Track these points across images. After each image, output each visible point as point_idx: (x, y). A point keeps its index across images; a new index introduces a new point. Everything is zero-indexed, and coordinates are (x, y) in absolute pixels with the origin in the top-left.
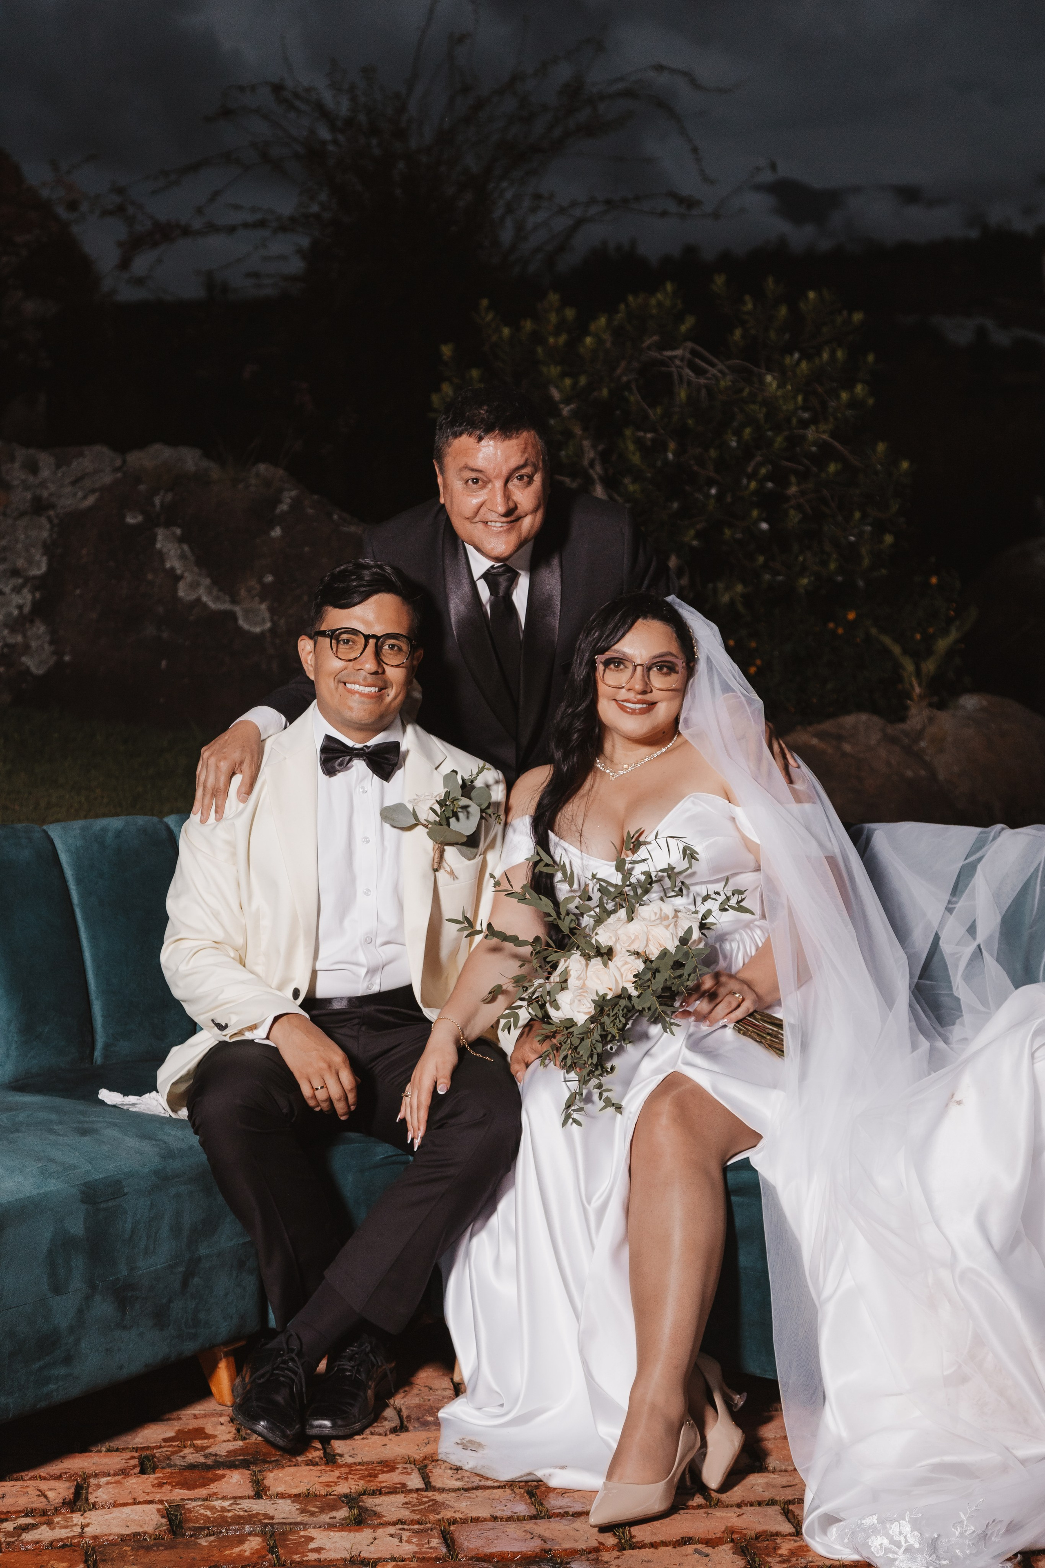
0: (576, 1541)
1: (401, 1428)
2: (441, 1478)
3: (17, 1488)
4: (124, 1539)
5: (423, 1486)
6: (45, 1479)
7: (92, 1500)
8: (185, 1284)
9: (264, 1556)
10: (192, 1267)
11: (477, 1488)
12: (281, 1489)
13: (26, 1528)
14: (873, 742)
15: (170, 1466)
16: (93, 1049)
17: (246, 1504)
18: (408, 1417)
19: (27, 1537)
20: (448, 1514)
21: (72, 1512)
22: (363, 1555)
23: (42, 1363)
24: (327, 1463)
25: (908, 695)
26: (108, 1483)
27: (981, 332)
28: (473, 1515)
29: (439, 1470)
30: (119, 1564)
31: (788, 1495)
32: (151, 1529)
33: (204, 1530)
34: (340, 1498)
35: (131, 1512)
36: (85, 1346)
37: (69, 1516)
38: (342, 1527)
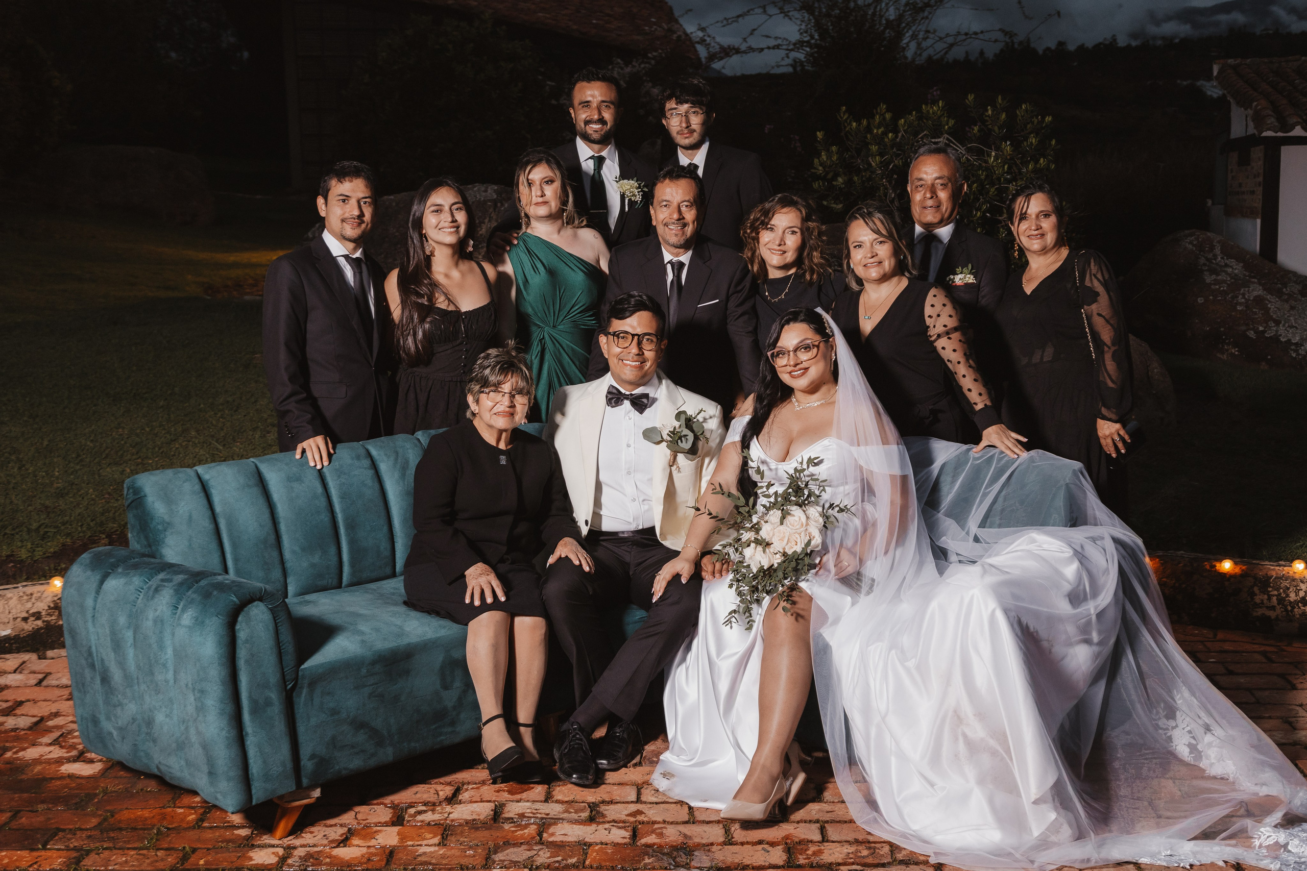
0: (702, 838)
1: (640, 764)
2: (647, 796)
3: (426, 789)
4: (466, 823)
5: (634, 799)
6: (441, 784)
7: (460, 798)
9: (534, 837)
11: (664, 804)
12: (560, 797)
13: (420, 813)
17: (538, 806)
18: (645, 757)
19: (419, 818)
20: (640, 818)
21: (449, 804)
22: (586, 840)
23: (436, 726)
26: (472, 789)
28: (654, 819)
29: (648, 791)
30: (458, 837)
31: (827, 817)
32: (482, 817)
33: (510, 820)
34: (589, 804)
35: (477, 807)
36: (462, 716)
37: (444, 808)
38: (581, 822)
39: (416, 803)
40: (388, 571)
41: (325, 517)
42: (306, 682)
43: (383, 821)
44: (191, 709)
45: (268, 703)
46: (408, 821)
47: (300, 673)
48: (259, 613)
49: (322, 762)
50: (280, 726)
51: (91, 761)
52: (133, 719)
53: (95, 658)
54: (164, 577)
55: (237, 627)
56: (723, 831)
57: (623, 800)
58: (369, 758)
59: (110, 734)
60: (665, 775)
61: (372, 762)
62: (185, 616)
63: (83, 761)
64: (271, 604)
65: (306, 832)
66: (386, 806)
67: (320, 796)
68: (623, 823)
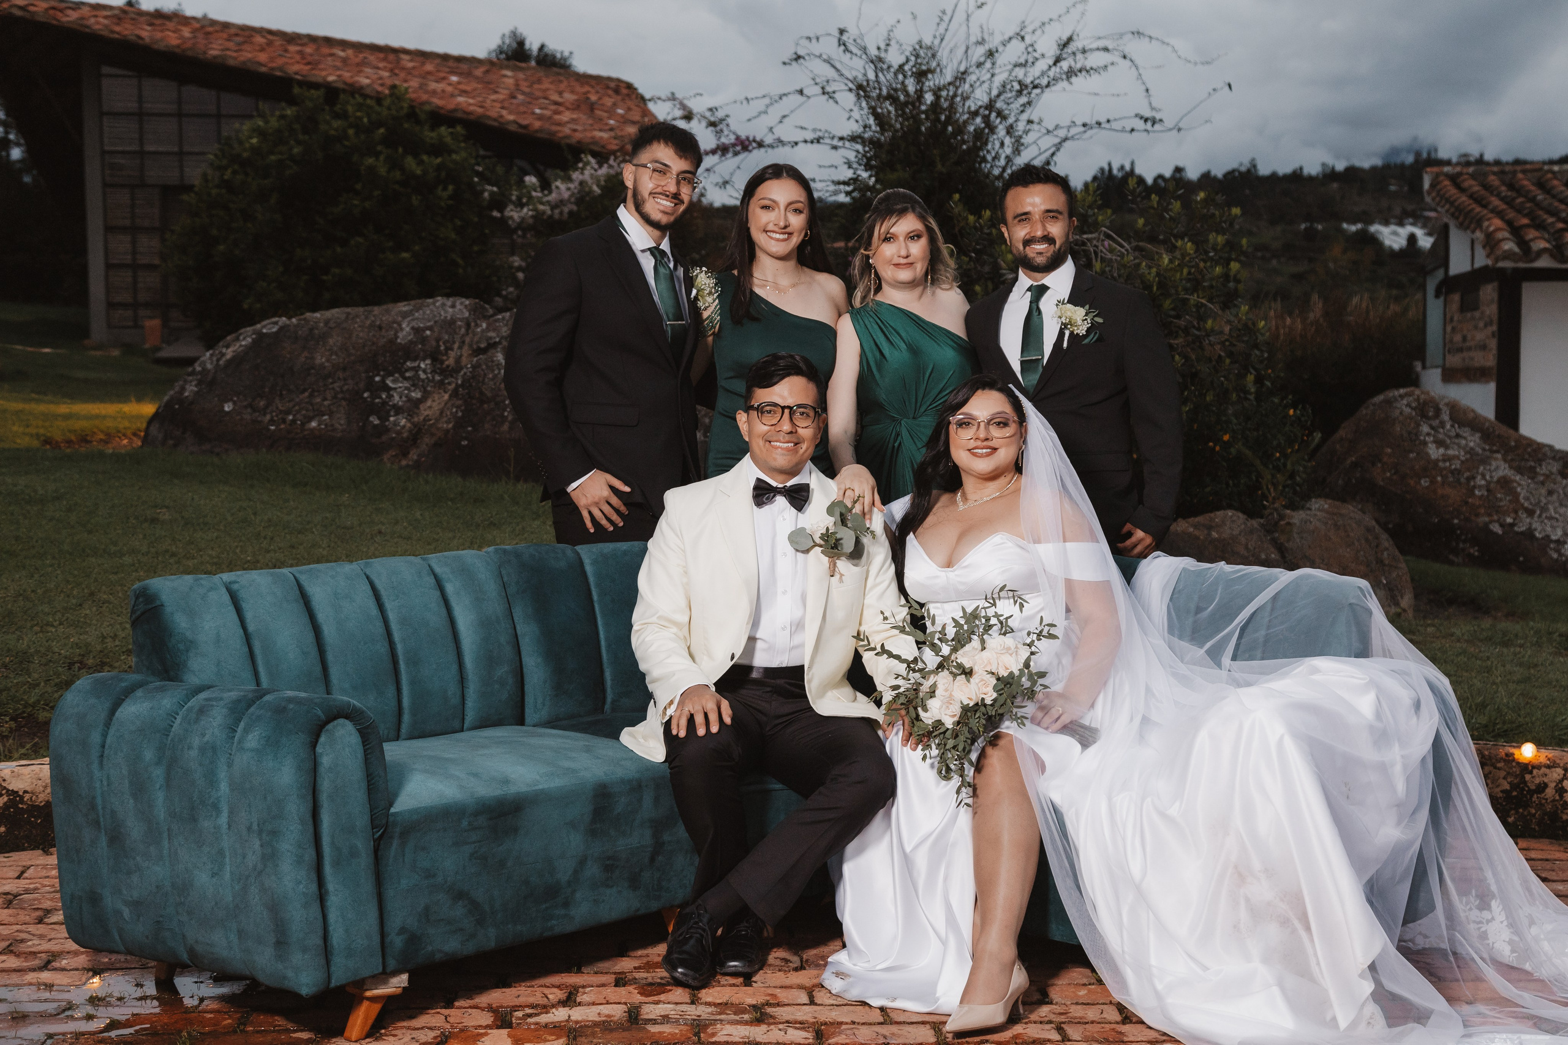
1: (801, 967)
2: (822, 998)
3: (529, 992)
4: (596, 1024)
5: (807, 1002)
6: (548, 987)
7: (578, 1000)
8: (652, 859)
9: (690, 1038)
10: (658, 847)
11: (845, 1005)
12: (709, 999)
13: (530, 1016)
14: (1235, 533)
15: (635, 983)
16: (604, 703)
17: (683, 1007)
18: (807, 961)
19: (530, 1020)
20: (822, 1019)
21: (564, 1006)
22: (758, 1040)
23: (547, 905)
24: (745, 986)
25: (1264, 497)
26: (591, 991)
27: (1412, 238)
28: (840, 1020)
29: (822, 994)
30: (590, 1039)
31: (1062, 1018)
32: (616, 1018)
33: (654, 1022)
34: (749, 1006)
35: (606, 1010)
36: (578, 895)
37: (561, 1009)
38: (746, 1023)
39: (520, 1006)
40: (456, 724)
41: (382, 648)
42: (398, 830)
43: (484, 1024)
44: (252, 859)
45: (354, 854)
46: (518, 1024)
47: (391, 819)
48: (345, 734)
49: (413, 940)
50: (367, 886)
51: (63, 969)
52: (157, 887)
53: (101, 812)
54: (211, 696)
55: (319, 749)
56: (932, 1032)
57: (791, 1002)
58: (468, 940)
59: (118, 913)
60: (838, 974)
61: (470, 948)
62: (250, 737)
63: (53, 970)
64: (360, 724)
65: (387, 1035)
66: (483, 1009)
67: (406, 984)
68: (801, 1023)
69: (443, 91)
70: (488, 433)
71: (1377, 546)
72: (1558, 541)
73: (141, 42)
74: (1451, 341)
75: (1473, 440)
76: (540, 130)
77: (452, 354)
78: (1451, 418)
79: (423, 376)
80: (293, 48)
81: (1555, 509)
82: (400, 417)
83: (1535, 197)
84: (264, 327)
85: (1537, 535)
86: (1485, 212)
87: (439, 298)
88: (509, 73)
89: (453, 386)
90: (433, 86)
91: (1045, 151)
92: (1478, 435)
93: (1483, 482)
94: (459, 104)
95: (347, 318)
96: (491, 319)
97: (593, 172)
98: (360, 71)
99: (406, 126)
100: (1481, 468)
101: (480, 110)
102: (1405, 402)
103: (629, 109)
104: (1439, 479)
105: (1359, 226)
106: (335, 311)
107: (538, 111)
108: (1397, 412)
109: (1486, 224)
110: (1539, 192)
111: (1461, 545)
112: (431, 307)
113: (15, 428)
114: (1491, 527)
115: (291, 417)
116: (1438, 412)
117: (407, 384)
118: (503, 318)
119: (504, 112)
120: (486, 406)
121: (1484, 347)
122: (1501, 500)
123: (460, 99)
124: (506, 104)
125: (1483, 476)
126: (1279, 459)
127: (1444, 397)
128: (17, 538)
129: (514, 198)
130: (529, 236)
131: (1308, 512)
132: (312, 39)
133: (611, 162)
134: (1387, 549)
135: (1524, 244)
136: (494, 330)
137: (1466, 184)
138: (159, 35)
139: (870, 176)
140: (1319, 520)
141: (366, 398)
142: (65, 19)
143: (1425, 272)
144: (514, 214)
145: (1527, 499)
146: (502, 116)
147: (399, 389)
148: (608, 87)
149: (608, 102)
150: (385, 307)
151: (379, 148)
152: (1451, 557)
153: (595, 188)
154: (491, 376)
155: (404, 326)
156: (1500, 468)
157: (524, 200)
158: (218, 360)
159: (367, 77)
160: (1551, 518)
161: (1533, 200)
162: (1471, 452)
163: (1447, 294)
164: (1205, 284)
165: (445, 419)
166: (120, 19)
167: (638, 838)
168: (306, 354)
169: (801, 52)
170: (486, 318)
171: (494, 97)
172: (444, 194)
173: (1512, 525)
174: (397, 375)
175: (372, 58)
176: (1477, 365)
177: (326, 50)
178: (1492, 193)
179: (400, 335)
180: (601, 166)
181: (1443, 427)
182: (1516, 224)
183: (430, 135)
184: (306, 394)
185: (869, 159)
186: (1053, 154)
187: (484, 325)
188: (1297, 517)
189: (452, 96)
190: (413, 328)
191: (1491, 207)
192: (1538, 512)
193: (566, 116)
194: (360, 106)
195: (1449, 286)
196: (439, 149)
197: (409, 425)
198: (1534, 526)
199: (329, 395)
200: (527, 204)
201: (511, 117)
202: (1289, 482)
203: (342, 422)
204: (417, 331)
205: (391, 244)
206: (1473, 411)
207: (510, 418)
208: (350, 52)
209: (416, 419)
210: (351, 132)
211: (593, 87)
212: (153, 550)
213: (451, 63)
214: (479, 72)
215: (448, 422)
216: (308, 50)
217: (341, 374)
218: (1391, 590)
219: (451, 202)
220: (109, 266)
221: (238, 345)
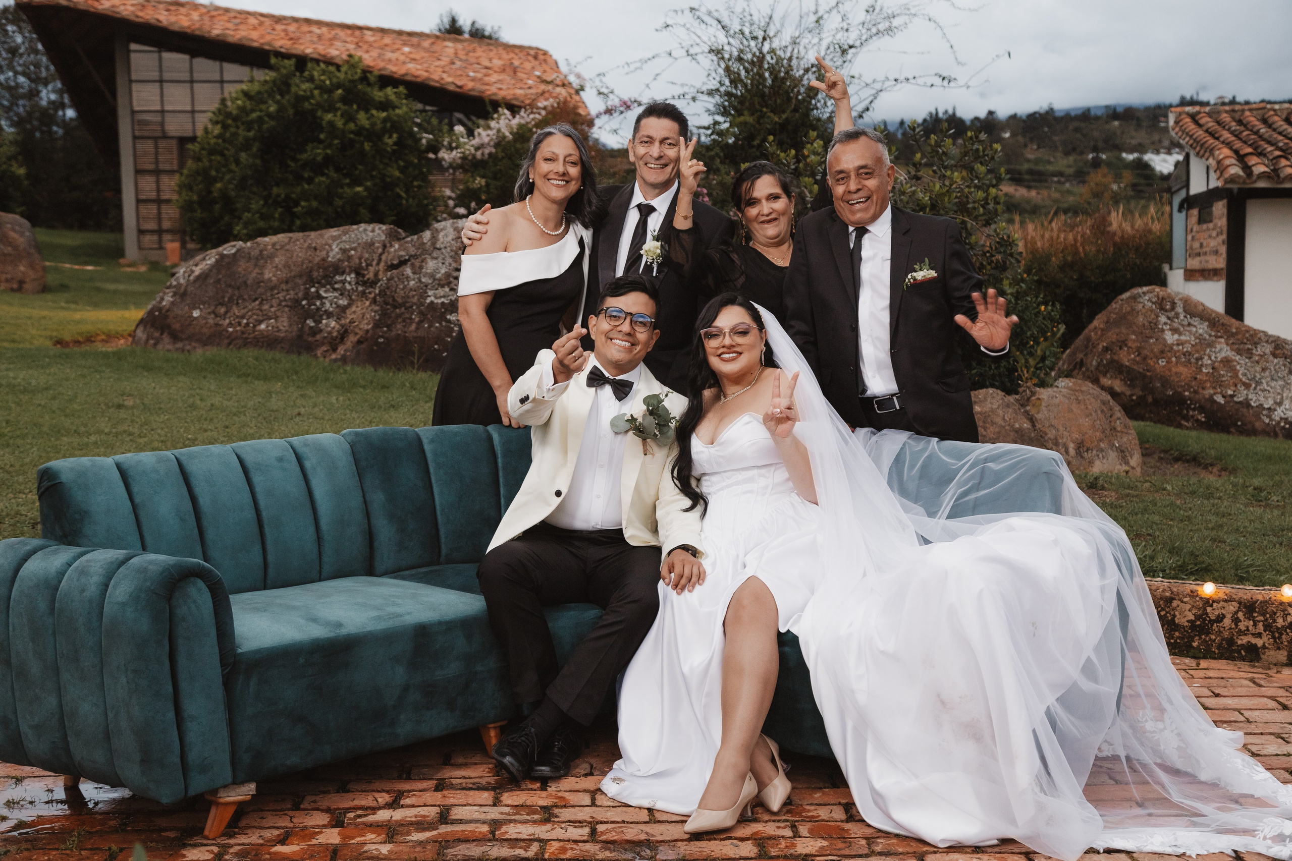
0: (665, 836)
1: (591, 774)
2: (602, 801)
3: (363, 796)
4: (411, 824)
5: (589, 804)
6: (379, 792)
7: (402, 803)
8: (467, 687)
9: (487, 835)
10: (471, 677)
12: (509, 802)
13: (360, 816)
14: (995, 406)
17: (486, 809)
18: (596, 768)
19: (358, 820)
20: (598, 819)
21: (390, 808)
23: (376, 725)
24: (541, 790)
25: (1020, 377)
26: (414, 796)
28: (612, 820)
30: (405, 837)
31: (799, 817)
32: (427, 819)
33: (460, 822)
34: (540, 808)
35: (423, 811)
36: (402, 717)
37: (386, 811)
38: (535, 822)
39: (353, 808)
42: (243, 668)
43: (321, 823)
46: (348, 824)
47: (238, 658)
48: (195, 589)
49: (258, 756)
52: (52, 714)
54: (91, 558)
55: (175, 603)
57: (576, 804)
58: (307, 756)
60: (615, 781)
61: (309, 763)
64: (209, 583)
65: (239, 834)
66: (322, 811)
67: (254, 792)
68: (580, 822)
69: (397, 59)
70: (400, 332)
71: (1111, 416)
72: (1269, 409)
73: (160, 24)
74: (1191, 248)
75: (1202, 328)
76: (472, 90)
77: (371, 269)
78: (1185, 311)
79: (348, 287)
80: (279, 27)
81: (1267, 383)
82: (331, 320)
83: (1258, 131)
84: (225, 249)
85: (1253, 404)
86: (1217, 143)
87: (362, 225)
88: (450, 44)
89: (372, 295)
90: (389, 55)
91: (864, 100)
92: (1207, 323)
93: (1209, 362)
94: (409, 69)
95: (290, 241)
96: (402, 242)
97: (507, 121)
98: (332, 45)
99: (360, 87)
100: (1208, 350)
101: (425, 74)
102: (1147, 298)
103: (545, 71)
104: (1174, 359)
105: (1136, 155)
106: (280, 236)
107: (471, 74)
108: (1140, 306)
109: (1217, 152)
110: (1263, 126)
111: (1191, 413)
112: (356, 232)
113: (34, 332)
114: (1215, 398)
115: (245, 321)
116: (1174, 304)
117: (336, 294)
118: (412, 240)
119: (445, 76)
120: (398, 310)
121: (1216, 252)
122: (1223, 376)
123: (411, 66)
124: (447, 69)
125: (1210, 357)
126: (1032, 347)
127: (1178, 293)
128: (8, 422)
129: (445, 143)
130: (458, 173)
131: (1055, 389)
132: (295, 20)
133: (522, 113)
134: (1119, 419)
135: (1247, 169)
136: (405, 249)
137: (1202, 121)
138: (173, 19)
139: (725, 122)
140: (1064, 396)
141: (304, 306)
142: (100, 7)
143: (1171, 193)
144: (446, 156)
145: (1245, 375)
146: (442, 79)
147: (330, 298)
148: (528, 54)
149: (528, 66)
150: (319, 232)
151: (339, 105)
152: (1183, 422)
153: (507, 134)
154: (401, 286)
155: (334, 247)
156: (1223, 350)
157: (454, 145)
158: (189, 276)
159: (337, 49)
160: (1264, 390)
161: (1256, 133)
162: (1199, 337)
163: (1188, 210)
164: (970, 206)
165: (366, 321)
166: (143, 6)
167: (453, 669)
168: (257, 270)
169: (669, 22)
170: (399, 239)
171: (438, 63)
172: (390, 141)
173: (1232, 396)
174: (328, 287)
175: (342, 34)
176: (1210, 266)
177: (305, 28)
178: (1224, 127)
179: (331, 254)
180: (514, 117)
181: (1177, 318)
182: (1242, 153)
183: (378, 95)
184: (257, 302)
185: (724, 107)
186: (871, 102)
187: (397, 246)
188: (1044, 394)
189: (404, 63)
190: (341, 249)
191: (1222, 139)
192: (1254, 385)
193: (494, 78)
194: (324, 72)
195: (1189, 203)
196: (385, 106)
197: (338, 326)
198: (1250, 397)
199: (275, 302)
200: (457, 148)
201: (450, 80)
202: (1041, 365)
203: (285, 324)
204: (344, 251)
205: (347, 181)
206: (1202, 304)
207: (417, 320)
208: (325, 30)
209: (343, 322)
210: (316, 92)
211: (516, 54)
212: (114, 430)
213: (405, 38)
214: (426, 44)
215: (368, 324)
216: (292, 28)
217: (284, 286)
218: (1122, 451)
219: (395, 148)
220: (139, 201)
221: (204, 263)
